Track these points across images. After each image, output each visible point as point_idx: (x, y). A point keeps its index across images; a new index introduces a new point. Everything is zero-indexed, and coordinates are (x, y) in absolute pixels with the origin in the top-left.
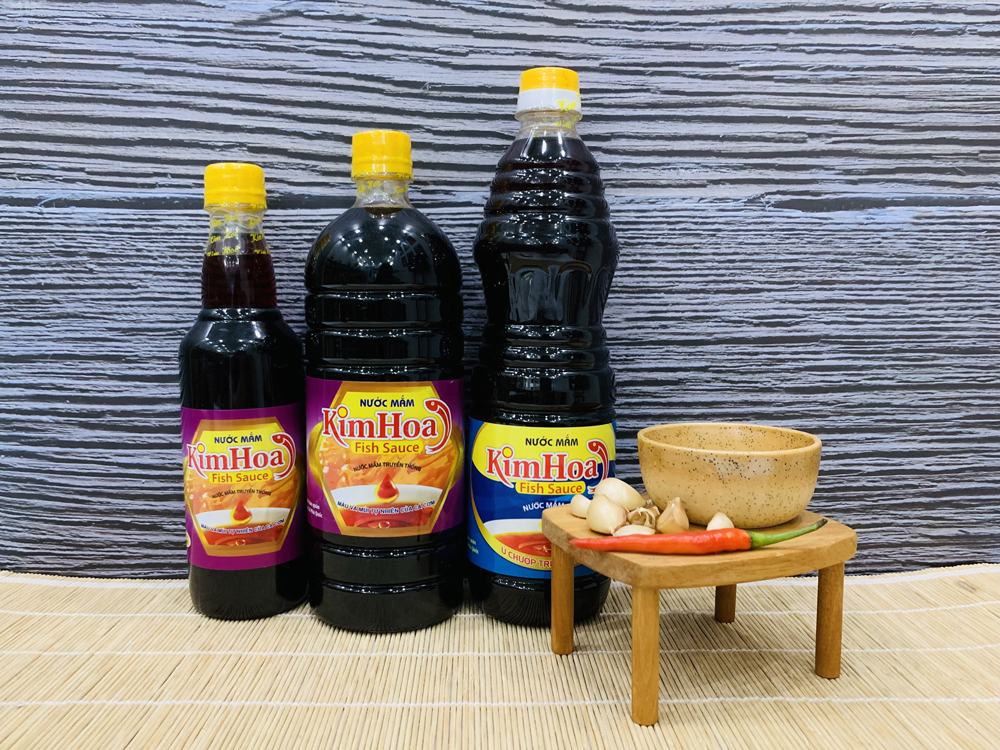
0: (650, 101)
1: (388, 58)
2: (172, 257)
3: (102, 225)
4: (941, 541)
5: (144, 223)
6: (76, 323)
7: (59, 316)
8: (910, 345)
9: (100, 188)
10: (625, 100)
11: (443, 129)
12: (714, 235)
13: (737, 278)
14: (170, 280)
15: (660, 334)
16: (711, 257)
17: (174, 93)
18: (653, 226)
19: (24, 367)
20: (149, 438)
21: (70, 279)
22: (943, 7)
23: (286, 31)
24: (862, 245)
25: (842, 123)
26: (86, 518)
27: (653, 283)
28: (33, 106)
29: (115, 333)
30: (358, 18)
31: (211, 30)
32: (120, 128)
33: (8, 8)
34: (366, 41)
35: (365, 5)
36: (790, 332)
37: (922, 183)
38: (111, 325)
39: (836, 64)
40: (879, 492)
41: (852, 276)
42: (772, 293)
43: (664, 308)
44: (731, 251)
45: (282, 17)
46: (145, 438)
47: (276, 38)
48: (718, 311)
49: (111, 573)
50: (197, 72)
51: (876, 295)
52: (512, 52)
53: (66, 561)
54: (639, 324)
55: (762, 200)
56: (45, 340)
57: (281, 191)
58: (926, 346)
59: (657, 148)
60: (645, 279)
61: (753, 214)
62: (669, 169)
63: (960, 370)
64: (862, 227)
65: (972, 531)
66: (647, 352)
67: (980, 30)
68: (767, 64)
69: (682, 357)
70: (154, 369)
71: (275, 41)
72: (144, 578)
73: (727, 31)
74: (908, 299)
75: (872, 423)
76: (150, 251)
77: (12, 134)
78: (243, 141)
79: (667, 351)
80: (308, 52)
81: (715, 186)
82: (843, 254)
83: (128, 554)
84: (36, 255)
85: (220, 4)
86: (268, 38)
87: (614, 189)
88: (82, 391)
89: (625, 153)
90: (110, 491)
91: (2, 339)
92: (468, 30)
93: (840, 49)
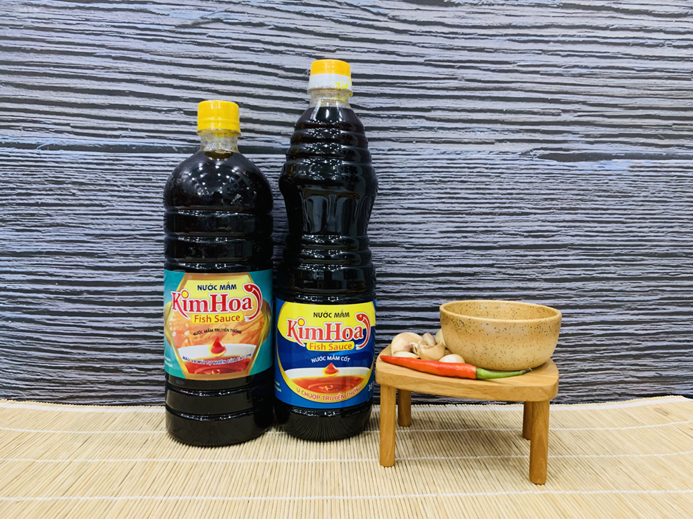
0: (457, 86)
1: (281, 52)
2: (131, 186)
3: (82, 163)
4: (643, 380)
5: (111, 162)
6: (63, 230)
7: (51, 225)
8: (626, 251)
9: (81, 137)
10: (441, 85)
12: (499, 176)
13: (514, 205)
14: (129, 201)
15: (462, 242)
16: (497, 191)
17: (133, 73)
18: (459, 170)
19: (26, 260)
20: (113, 309)
21: (59, 200)
22: (650, 28)
23: (211, 32)
24: (596, 184)
25: (584, 103)
26: (69, 364)
27: (458, 207)
28: (34, 80)
29: (90, 237)
30: (261, 25)
31: (160, 30)
32: (95, 96)
33: (17, 12)
34: (266, 40)
35: (266, 16)
36: (548, 241)
37: (636, 144)
38: (87, 231)
39: (580, 64)
40: (604, 348)
41: (589, 205)
42: (537, 216)
43: (465, 225)
44: (510, 187)
45: (208, 23)
46: (110, 309)
47: (204, 37)
48: (501, 227)
49: (86, 402)
50: (149, 59)
51: (605, 218)
52: (366, 50)
53: (54, 394)
54: (449, 235)
55: (531, 153)
56: (41, 242)
58: (637, 252)
59: (462, 117)
60: (453, 205)
61: (525, 162)
62: (470, 132)
63: (658, 268)
64: (596, 172)
65: (664, 373)
66: (454, 254)
67: (674, 44)
68: (535, 63)
69: (477, 258)
70: (118, 262)
71: (203, 39)
72: (109, 405)
73: (508, 40)
74: (625, 220)
75: (601, 302)
76: (115, 181)
77: (19, 99)
78: (181, 107)
79: (467, 254)
80: (226, 47)
81: (500, 144)
82: (583, 190)
83: (97, 389)
84: (35, 183)
85: (166, 13)
86: (199, 37)
87: (433, 145)
88: (67, 277)
89: (440, 120)
90: (86, 345)
91: (10, 240)
92: (336, 35)
93: (584, 54)
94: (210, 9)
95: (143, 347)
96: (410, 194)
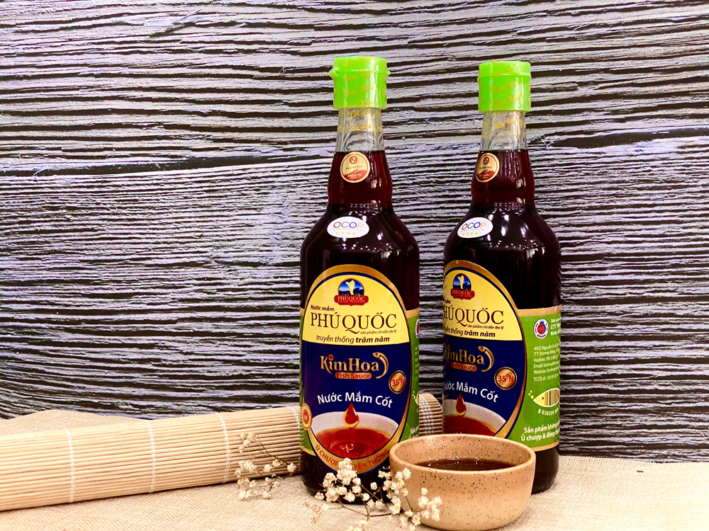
0: (448, 67)
1: (255, 51)
2: (119, 208)
3: (74, 187)
5: (100, 184)
6: (60, 257)
7: (50, 253)
9: (71, 161)
10: (429, 68)
11: (296, 101)
14: (118, 225)
17: (114, 90)
18: (458, 167)
19: (29, 290)
20: (109, 339)
21: (56, 226)
23: (185, 38)
24: (634, 174)
25: (606, 71)
26: (70, 399)
28: (27, 107)
29: (85, 264)
30: (233, 24)
31: (136, 42)
32: (82, 117)
34: (239, 40)
35: (237, 13)
36: (575, 251)
37: (683, 117)
38: (82, 258)
39: (598, 22)
41: (628, 201)
42: (557, 219)
45: (181, 28)
46: (106, 339)
47: (178, 44)
50: (128, 73)
51: (651, 217)
52: (343, 39)
55: (543, 141)
56: (42, 270)
57: (187, 156)
60: (454, 211)
61: (537, 153)
62: (466, 120)
64: (632, 158)
68: (539, 28)
70: (111, 289)
71: (177, 46)
73: (505, 4)
74: (681, 219)
76: (105, 204)
77: (17, 127)
78: (160, 121)
80: (200, 52)
82: (618, 182)
84: (34, 210)
85: (140, 23)
86: (173, 44)
87: (425, 139)
88: (66, 305)
89: (431, 110)
90: (85, 378)
91: (15, 269)
92: (310, 25)
93: (600, 9)
94: (181, 13)
95: (137, 380)
96: (403, 199)
